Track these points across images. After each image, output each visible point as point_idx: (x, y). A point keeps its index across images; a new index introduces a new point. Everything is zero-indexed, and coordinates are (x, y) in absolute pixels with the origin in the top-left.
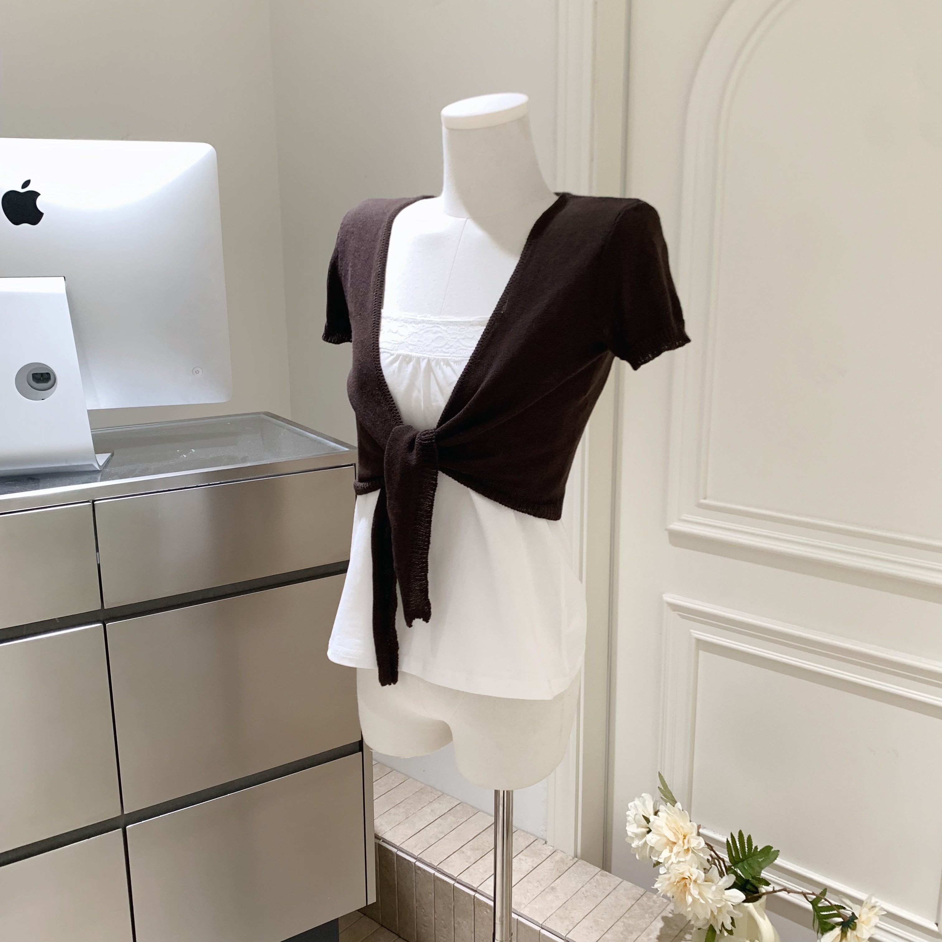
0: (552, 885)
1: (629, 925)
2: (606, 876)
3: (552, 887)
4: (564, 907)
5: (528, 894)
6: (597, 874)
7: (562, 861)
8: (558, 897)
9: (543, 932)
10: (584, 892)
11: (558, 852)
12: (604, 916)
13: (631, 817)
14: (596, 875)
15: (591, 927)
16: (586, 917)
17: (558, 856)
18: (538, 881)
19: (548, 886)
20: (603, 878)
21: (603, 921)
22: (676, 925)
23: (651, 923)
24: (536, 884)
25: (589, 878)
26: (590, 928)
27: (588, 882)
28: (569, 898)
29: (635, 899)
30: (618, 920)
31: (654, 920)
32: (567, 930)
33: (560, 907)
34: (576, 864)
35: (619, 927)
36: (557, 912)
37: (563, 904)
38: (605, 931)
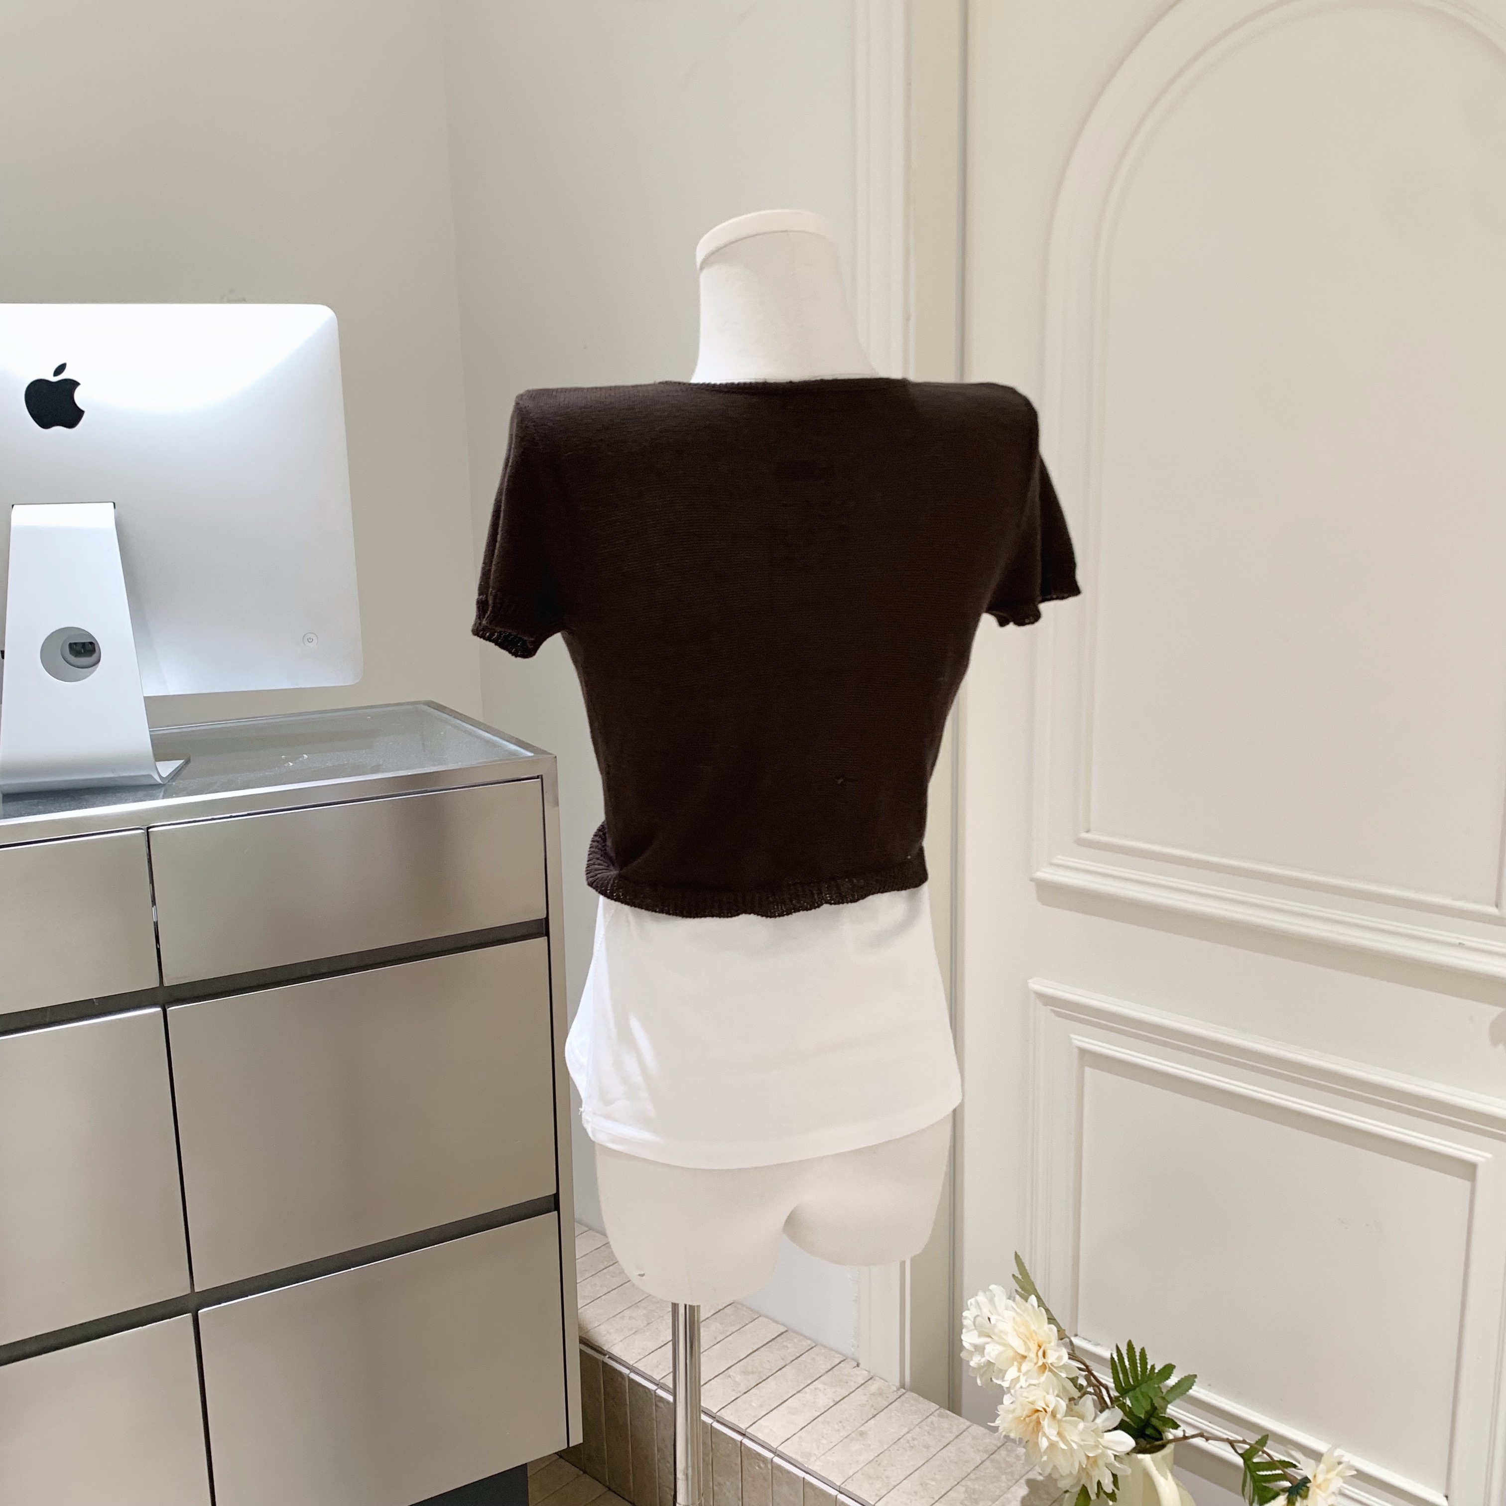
0: (862, 1428)
1: (974, 1490)
2: (947, 1418)
3: (861, 1431)
4: (877, 1461)
5: (824, 1441)
6: (933, 1413)
7: (880, 1393)
8: (869, 1446)
9: (842, 1497)
10: (910, 1439)
11: (875, 1380)
12: (937, 1477)
13: (971, 1320)
14: (931, 1415)
15: (915, 1492)
16: (909, 1478)
17: (873, 1387)
18: (841, 1422)
19: (855, 1429)
20: (941, 1419)
21: (934, 1483)
22: (1048, 1493)
23: (1009, 1489)
24: (836, 1427)
25: (920, 1420)
26: (914, 1494)
27: (917, 1425)
28: (886, 1448)
29: (987, 1452)
30: (958, 1483)
31: (1014, 1484)
32: (877, 1495)
33: (870, 1462)
34: (902, 1398)
35: (959, 1493)
36: (865, 1468)
37: (876, 1457)
38: (937, 1498)
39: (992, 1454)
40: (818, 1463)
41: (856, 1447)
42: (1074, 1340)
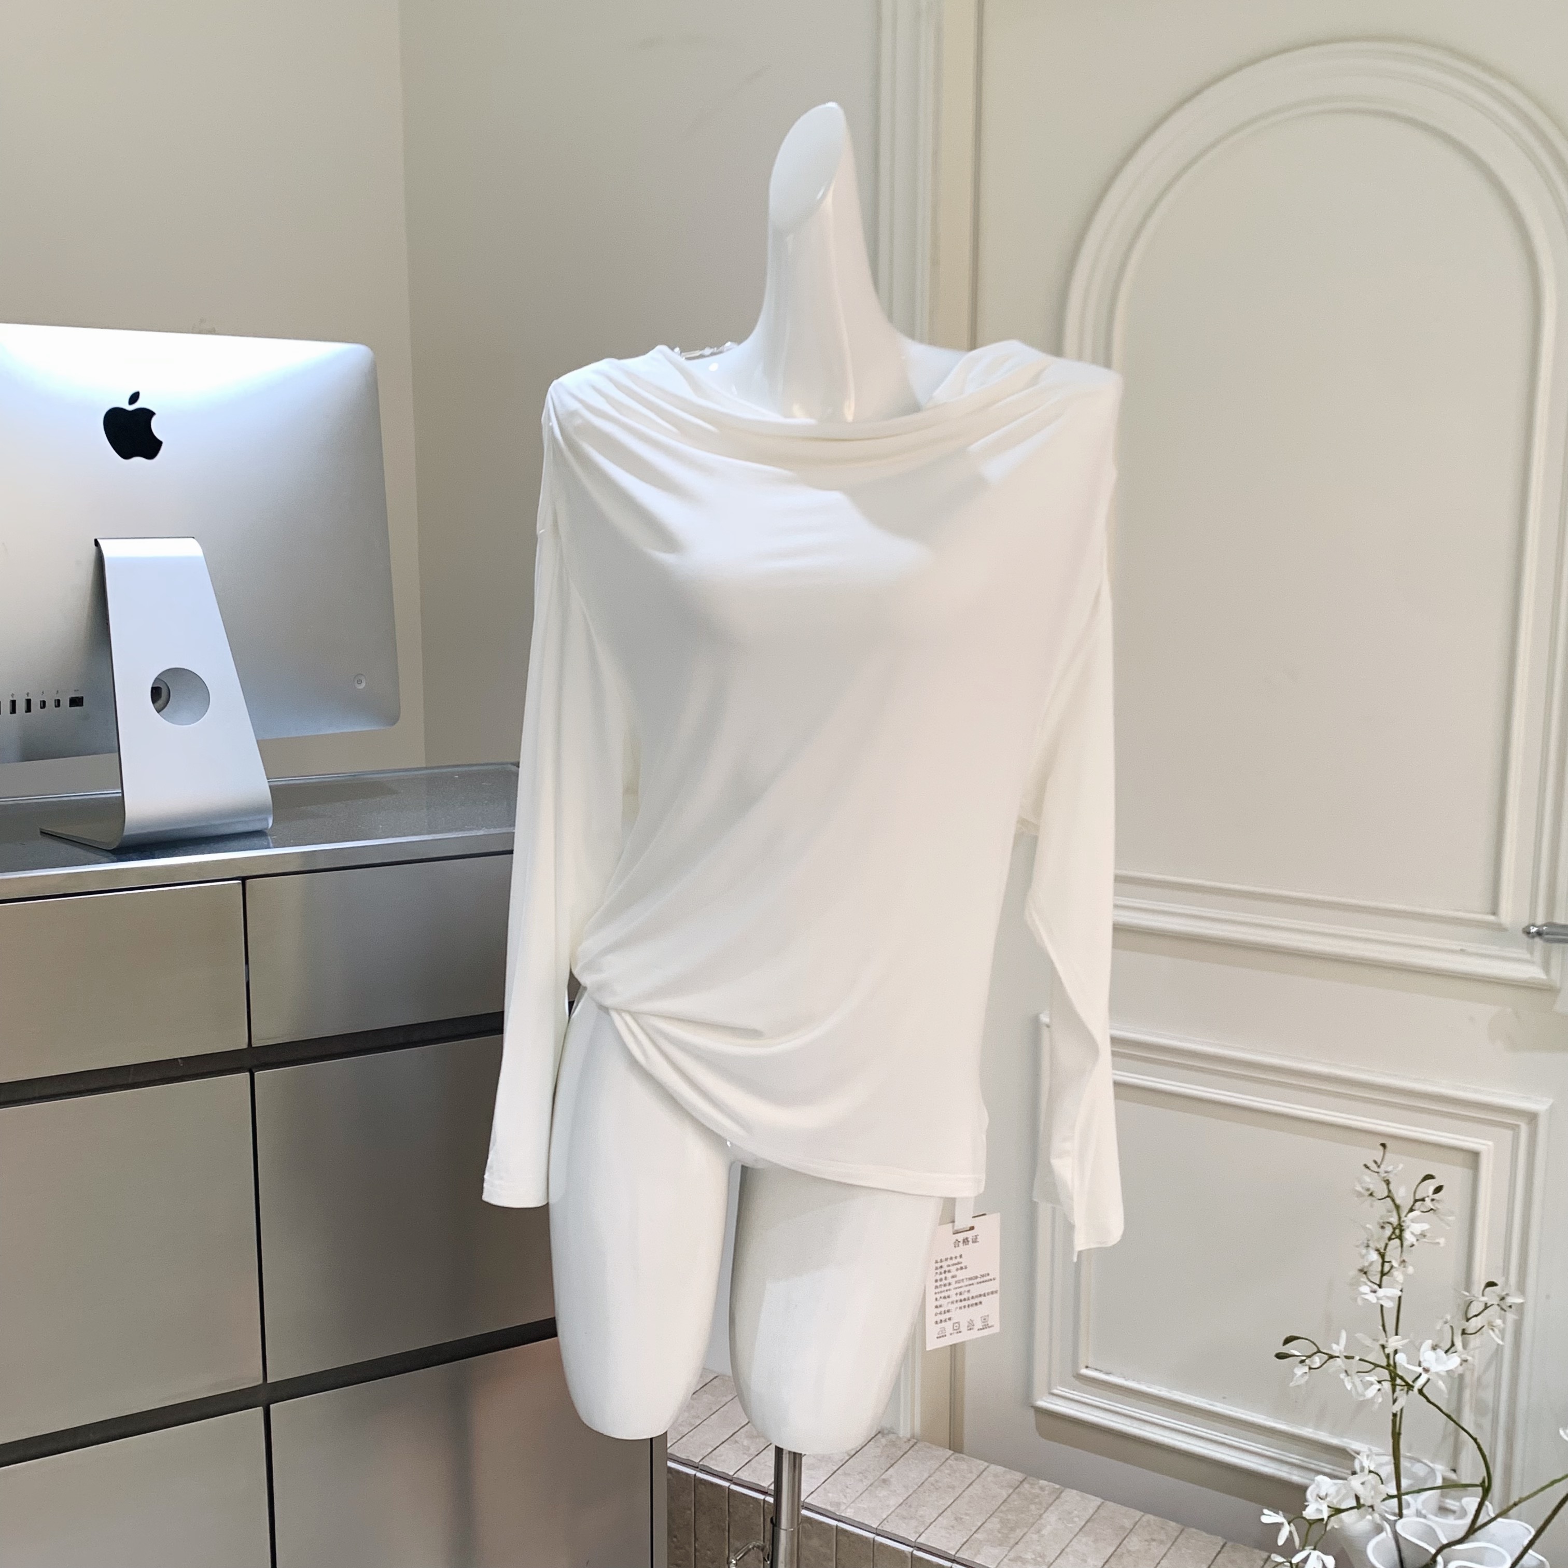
1: (1009, 1520)
2: (964, 1460)
3: (882, 1479)
4: (907, 1504)
5: (848, 1491)
6: (949, 1457)
8: (895, 1491)
9: (881, 1540)
12: (969, 1512)
15: (953, 1527)
16: (942, 1516)
18: (860, 1473)
19: (876, 1478)
21: (968, 1518)
24: (858, 1477)
25: (941, 1462)
27: (940, 1466)
28: (911, 1492)
29: (1011, 1487)
30: (991, 1515)
31: (1045, 1512)
32: (916, 1532)
33: (900, 1505)
34: (915, 1447)
35: (994, 1524)
36: (898, 1510)
37: (905, 1500)
38: (974, 1530)
39: (1016, 1488)
40: (849, 1510)
41: (882, 1493)
42: (1084, 1371)
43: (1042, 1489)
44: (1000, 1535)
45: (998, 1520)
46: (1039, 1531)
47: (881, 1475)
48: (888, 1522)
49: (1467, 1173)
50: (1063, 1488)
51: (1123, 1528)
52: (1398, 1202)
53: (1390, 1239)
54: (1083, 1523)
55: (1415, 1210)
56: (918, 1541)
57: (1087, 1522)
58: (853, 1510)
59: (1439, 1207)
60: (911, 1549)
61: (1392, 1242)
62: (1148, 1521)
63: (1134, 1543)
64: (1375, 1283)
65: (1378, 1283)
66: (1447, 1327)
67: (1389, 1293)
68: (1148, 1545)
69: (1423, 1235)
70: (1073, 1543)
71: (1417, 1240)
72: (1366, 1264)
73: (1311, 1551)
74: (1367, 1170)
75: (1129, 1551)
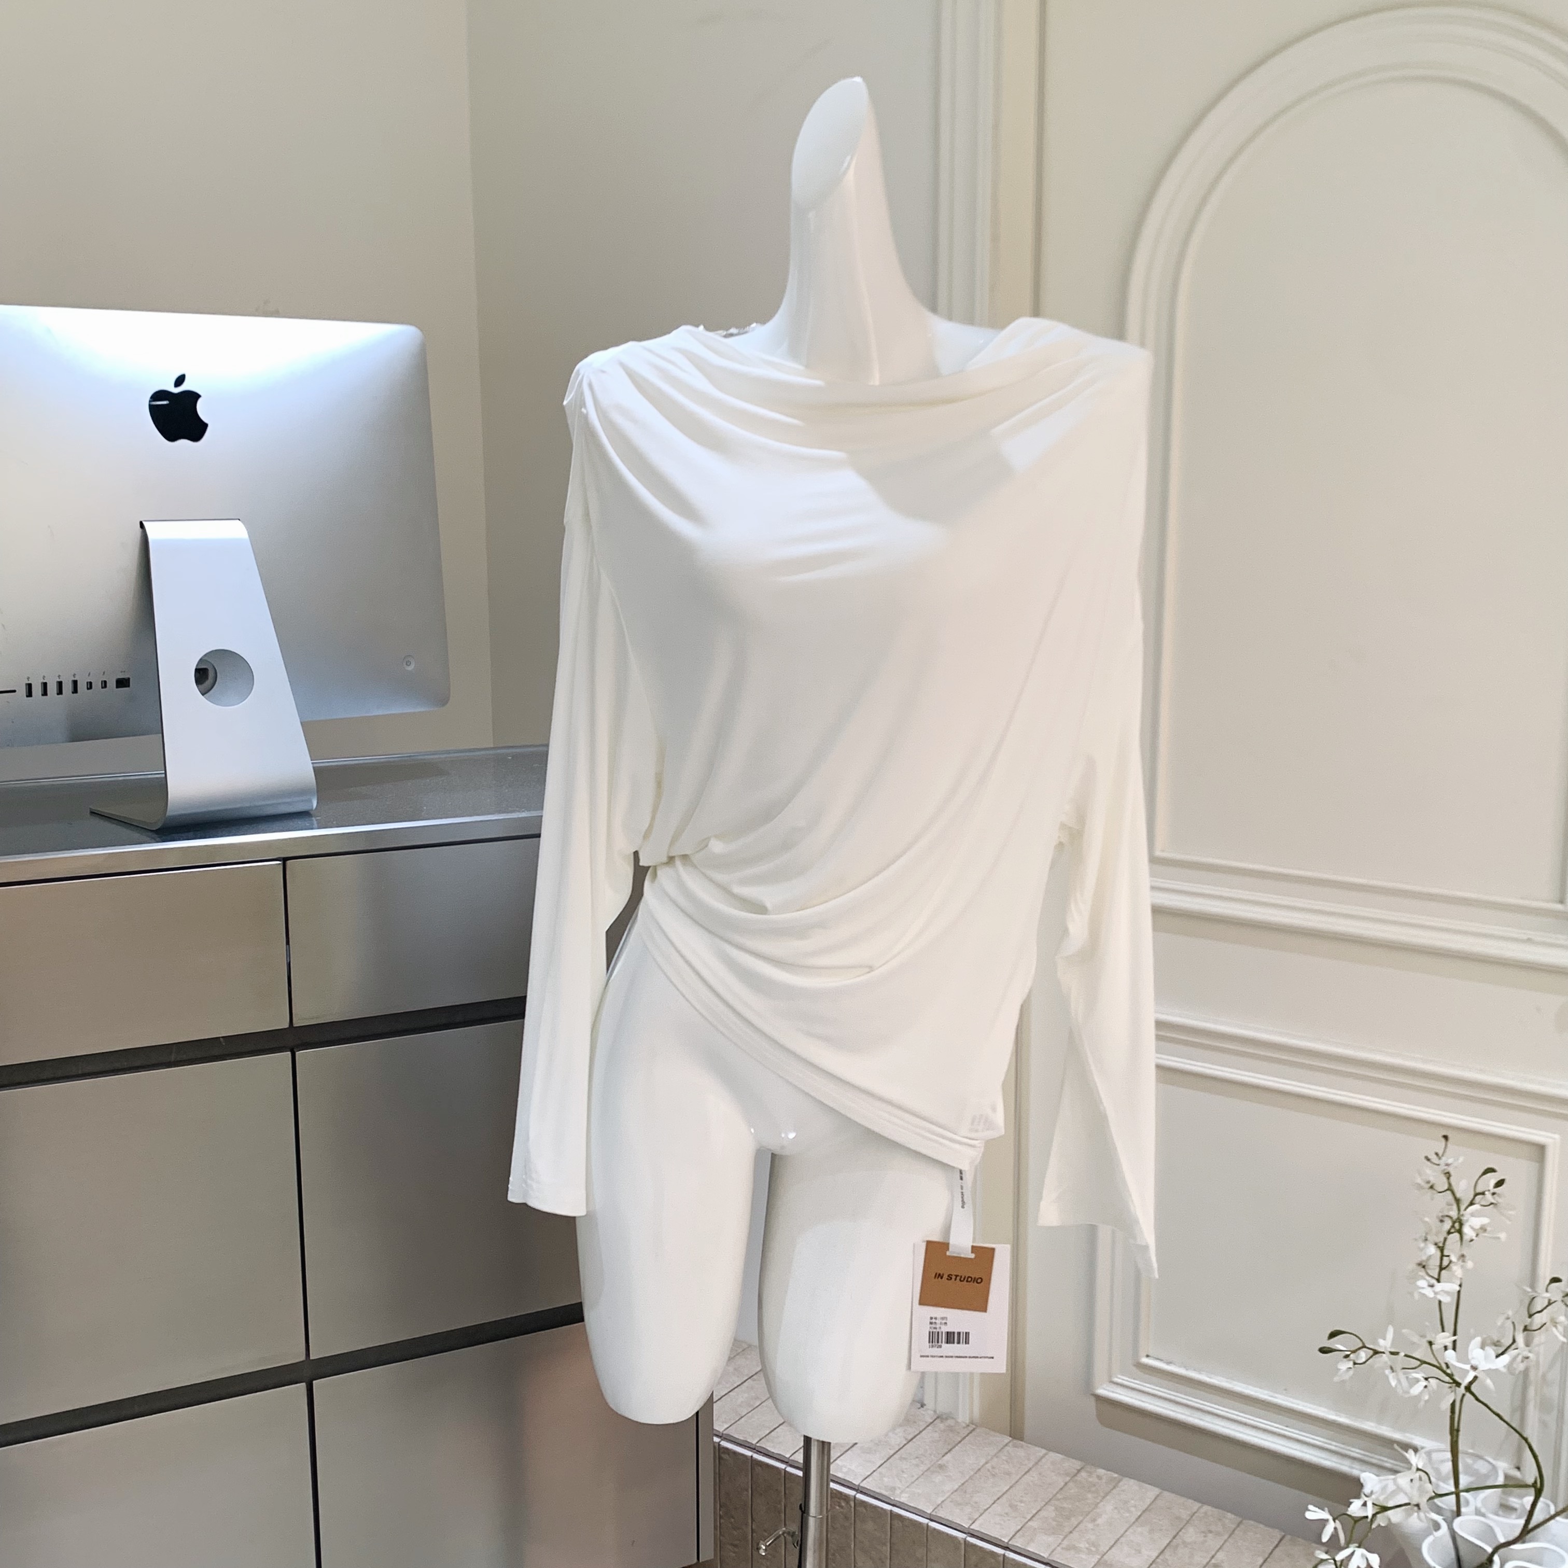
1: (1064, 1508)
2: (1022, 1447)
3: (939, 1464)
4: (962, 1490)
5: (906, 1475)
6: (1008, 1443)
7: (951, 1430)
8: (951, 1477)
9: (934, 1525)
10: (990, 1469)
11: (943, 1418)
12: (1024, 1499)
14: (1006, 1445)
15: (1007, 1514)
16: (997, 1502)
19: (933, 1463)
20: (1017, 1449)
24: (914, 1462)
25: (996, 1451)
27: (994, 1455)
28: (968, 1478)
29: (1067, 1474)
30: (1046, 1504)
31: (1101, 1501)
32: (970, 1519)
33: (956, 1491)
34: (974, 1433)
35: (1050, 1512)
36: (953, 1496)
37: (960, 1486)
38: (1029, 1517)
39: (1076, 1475)
40: (903, 1495)
41: (938, 1478)
42: (1145, 1360)
43: (1099, 1477)
44: (1054, 1523)
45: (1053, 1508)
46: (1094, 1520)
47: (938, 1461)
48: (942, 1507)
49: (1534, 1166)
50: (1121, 1477)
51: (1178, 1518)
52: (1458, 1195)
53: (1449, 1233)
54: (1139, 1514)
55: (1474, 1204)
56: (972, 1527)
57: (1144, 1511)
58: (907, 1495)
59: (1500, 1200)
60: (964, 1536)
61: (1451, 1235)
62: (1206, 1513)
63: (1190, 1534)
64: (1433, 1277)
65: (1436, 1276)
66: (1509, 1324)
67: (1448, 1287)
68: (1205, 1536)
69: (1483, 1229)
70: (1127, 1533)
71: (1477, 1235)
72: (1424, 1258)
73: (1356, 1549)
74: (1428, 1163)
75: (1184, 1542)
